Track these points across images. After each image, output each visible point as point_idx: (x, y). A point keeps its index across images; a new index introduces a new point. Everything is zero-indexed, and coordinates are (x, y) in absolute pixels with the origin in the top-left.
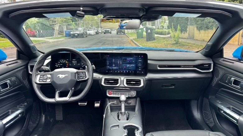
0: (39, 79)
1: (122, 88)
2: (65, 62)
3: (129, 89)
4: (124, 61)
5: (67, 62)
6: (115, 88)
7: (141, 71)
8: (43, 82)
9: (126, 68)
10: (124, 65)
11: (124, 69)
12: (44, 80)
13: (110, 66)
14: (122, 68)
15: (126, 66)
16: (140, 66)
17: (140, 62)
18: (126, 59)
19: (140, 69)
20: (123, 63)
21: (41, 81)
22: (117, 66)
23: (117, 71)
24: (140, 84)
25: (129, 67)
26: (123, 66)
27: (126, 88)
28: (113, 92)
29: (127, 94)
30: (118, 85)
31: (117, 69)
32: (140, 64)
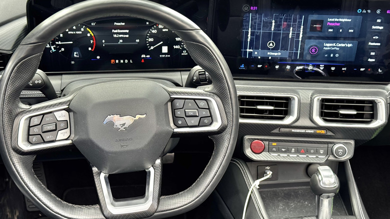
0: (29, 135)
1: (303, 131)
2: (86, 32)
3: (330, 133)
4: (313, 29)
5: (90, 33)
6: (276, 131)
7: (374, 67)
8: (44, 142)
9: (316, 56)
10: (313, 42)
11: (308, 58)
12: (48, 137)
13: (257, 48)
14: (301, 54)
15: (320, 48)
16: (373, 48)
17: (378, 33)
18: (321, 22)
19: (371, 57)
20: (310, 38)
21: (34, 139)
22: (284, 48)
23: (281, 65)
24: (373, 117)
25: (329, 52)
26: (306, 47)
27: (318, 131)
28: (267, 143)
29: (322, 152)
30: (288, 121)
31: (282, 59)
32: (376, 41)
